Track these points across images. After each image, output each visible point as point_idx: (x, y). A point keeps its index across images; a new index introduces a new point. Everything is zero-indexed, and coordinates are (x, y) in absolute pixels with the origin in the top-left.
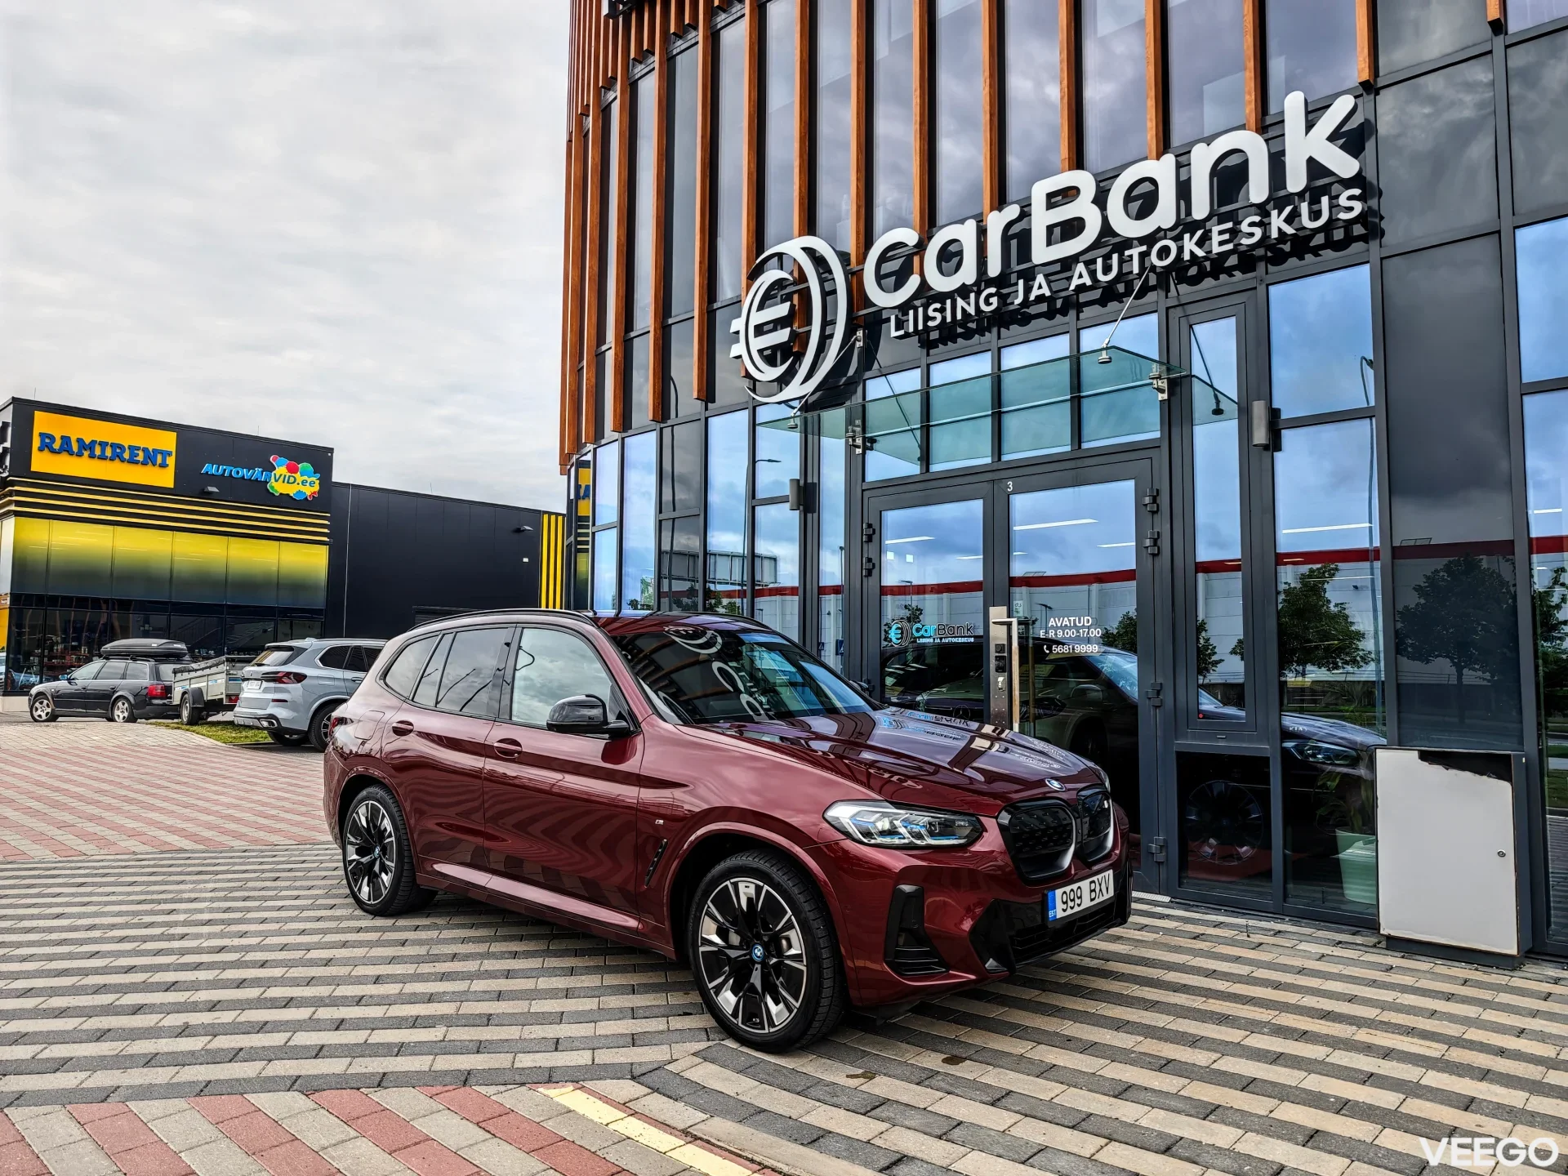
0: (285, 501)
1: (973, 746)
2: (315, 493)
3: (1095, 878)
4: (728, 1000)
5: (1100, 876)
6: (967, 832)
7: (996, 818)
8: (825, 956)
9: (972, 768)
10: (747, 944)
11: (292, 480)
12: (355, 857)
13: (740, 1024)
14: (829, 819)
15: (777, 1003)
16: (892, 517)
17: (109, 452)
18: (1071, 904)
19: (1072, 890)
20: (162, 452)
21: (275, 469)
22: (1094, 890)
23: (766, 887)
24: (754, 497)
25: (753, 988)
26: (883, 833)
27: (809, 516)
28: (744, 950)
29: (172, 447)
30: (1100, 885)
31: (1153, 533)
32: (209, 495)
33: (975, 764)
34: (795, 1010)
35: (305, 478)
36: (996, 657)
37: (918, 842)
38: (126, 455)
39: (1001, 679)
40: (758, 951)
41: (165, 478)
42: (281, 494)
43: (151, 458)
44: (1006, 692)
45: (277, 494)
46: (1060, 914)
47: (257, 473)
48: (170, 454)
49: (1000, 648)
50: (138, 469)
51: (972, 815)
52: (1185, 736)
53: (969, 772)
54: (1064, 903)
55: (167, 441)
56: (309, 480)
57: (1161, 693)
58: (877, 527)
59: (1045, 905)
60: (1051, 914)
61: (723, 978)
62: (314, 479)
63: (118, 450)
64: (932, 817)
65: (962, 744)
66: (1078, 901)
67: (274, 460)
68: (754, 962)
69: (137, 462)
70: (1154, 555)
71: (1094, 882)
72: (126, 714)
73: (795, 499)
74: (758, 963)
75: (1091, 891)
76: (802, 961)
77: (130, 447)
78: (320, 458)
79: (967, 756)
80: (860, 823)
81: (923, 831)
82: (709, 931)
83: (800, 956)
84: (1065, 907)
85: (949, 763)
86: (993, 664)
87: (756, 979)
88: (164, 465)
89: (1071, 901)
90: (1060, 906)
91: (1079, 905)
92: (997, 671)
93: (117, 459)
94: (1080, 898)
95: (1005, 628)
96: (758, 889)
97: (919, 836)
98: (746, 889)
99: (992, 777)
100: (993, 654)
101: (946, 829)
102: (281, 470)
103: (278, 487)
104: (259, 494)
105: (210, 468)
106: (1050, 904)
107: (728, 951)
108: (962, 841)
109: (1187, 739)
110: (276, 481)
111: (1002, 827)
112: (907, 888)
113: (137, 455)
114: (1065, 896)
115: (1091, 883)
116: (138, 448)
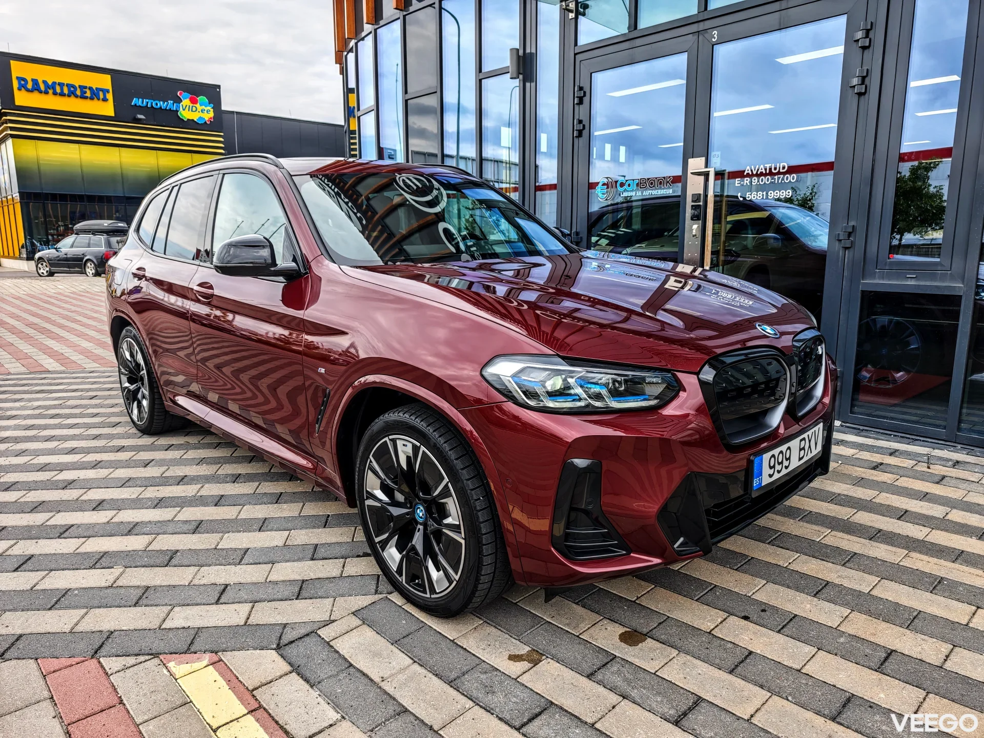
0: (191, 124)
1: (666, 286)
2: (211, 118)
3: (805, 435)
4: (393, 555)
5: (810, 433)
6: (659, 389)
7: (698, 374)
8: (484, 531)
9: (665, 310)
10: (410, 503)
11: (194, 109)
12: (127, 385)
13: (404, 582)
14: (489, 378)
15: (438, 570)
16: (600, 79)
17: (66, 91)
18: (778, 467)
19: (781, 452)
20: (102, 90)
21: (181, 101)
22: (804, 448)
23: (423, 448)
24: (480, 71)
25: (413, 548)
26: (552, 394)
27: (528, 85)
28: (407, 508)
29: (109, 86)
30: (810, 441)
31: (861, 71)
32: (138, 121)
33: (668, 306)
34: (455, 583)
35: (203, 107)
36: (692, 206)
37: (598, 404)
38: (78, 92)
39: (695, 227)
40: (420, 512)
41: (108, 109)
42: (188, 119)
43: (96, 94)
44: (700, 239)
45: (186, 120)
46: (766, 480)
47: (170, 105)
48: (108, 91)
49: (696, 197)
50: (88, 102)
51: (668, 371)
52: (873, 276)
53: (662, 316)
54: (771, 468)
55: (105, 82)
56: (206, 109)
57: (853, 235)
58: (587, 90)
59: (749, 472)
60: (756, 483)
61: (387, 535)
62: (209, 108)
63: (72, 89)
64: (615, 374)
65: (656, 285)
66: (786, 463)
67: (181, 94)
68: (417, 523)
69: (86, 98)
70: (860, 94)
71: (804, 439)
72: (94, 271)
73: (515, 69)
74: (421, 524)
75: (800, 450)
76: (460, 533)
77: (80, 86)
78: (212, 93)
79: (660, 298)
80: (526, 383)
81: (604, 392)
82: (373, 484)
83: (458, 526)
84: (771, 472)
85: (642, 307)
86: (689, 212)
87: (417, 540)
88: (105, 100)
89: (779, 464)
90: (766, 471)
91: (786, 467)
92: (692, 219)
93: (72, 96)
94: (788, 459)
95: (702, 178)
96: (416, 449)
97: (598, 397)
98: (404, 448)
99: (692, 322)
100: (689, 203)
101: (633, 388)
102: (186, 102)
103: (186, 115)
104: (172, 120)
105: (135, 101)
106: (756, 471)
107: (390, 508)
108: (653, 403)
109: (874, 278)
110: (184, 110)
111: (703, 384)
112: (581, 463)
113: (85, 92)
114: (773, 459)
115: (801, 441)
116: (86, 87)
